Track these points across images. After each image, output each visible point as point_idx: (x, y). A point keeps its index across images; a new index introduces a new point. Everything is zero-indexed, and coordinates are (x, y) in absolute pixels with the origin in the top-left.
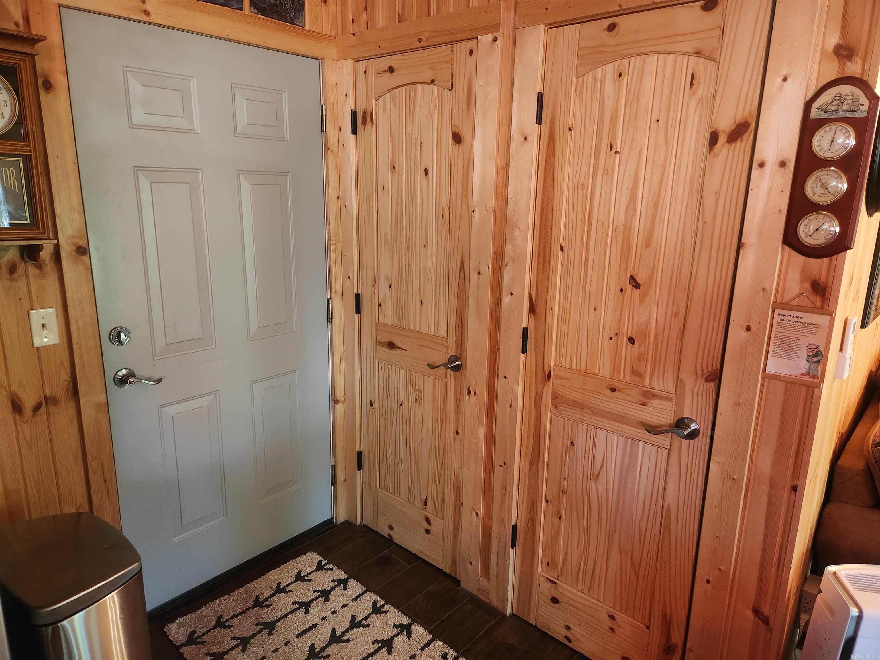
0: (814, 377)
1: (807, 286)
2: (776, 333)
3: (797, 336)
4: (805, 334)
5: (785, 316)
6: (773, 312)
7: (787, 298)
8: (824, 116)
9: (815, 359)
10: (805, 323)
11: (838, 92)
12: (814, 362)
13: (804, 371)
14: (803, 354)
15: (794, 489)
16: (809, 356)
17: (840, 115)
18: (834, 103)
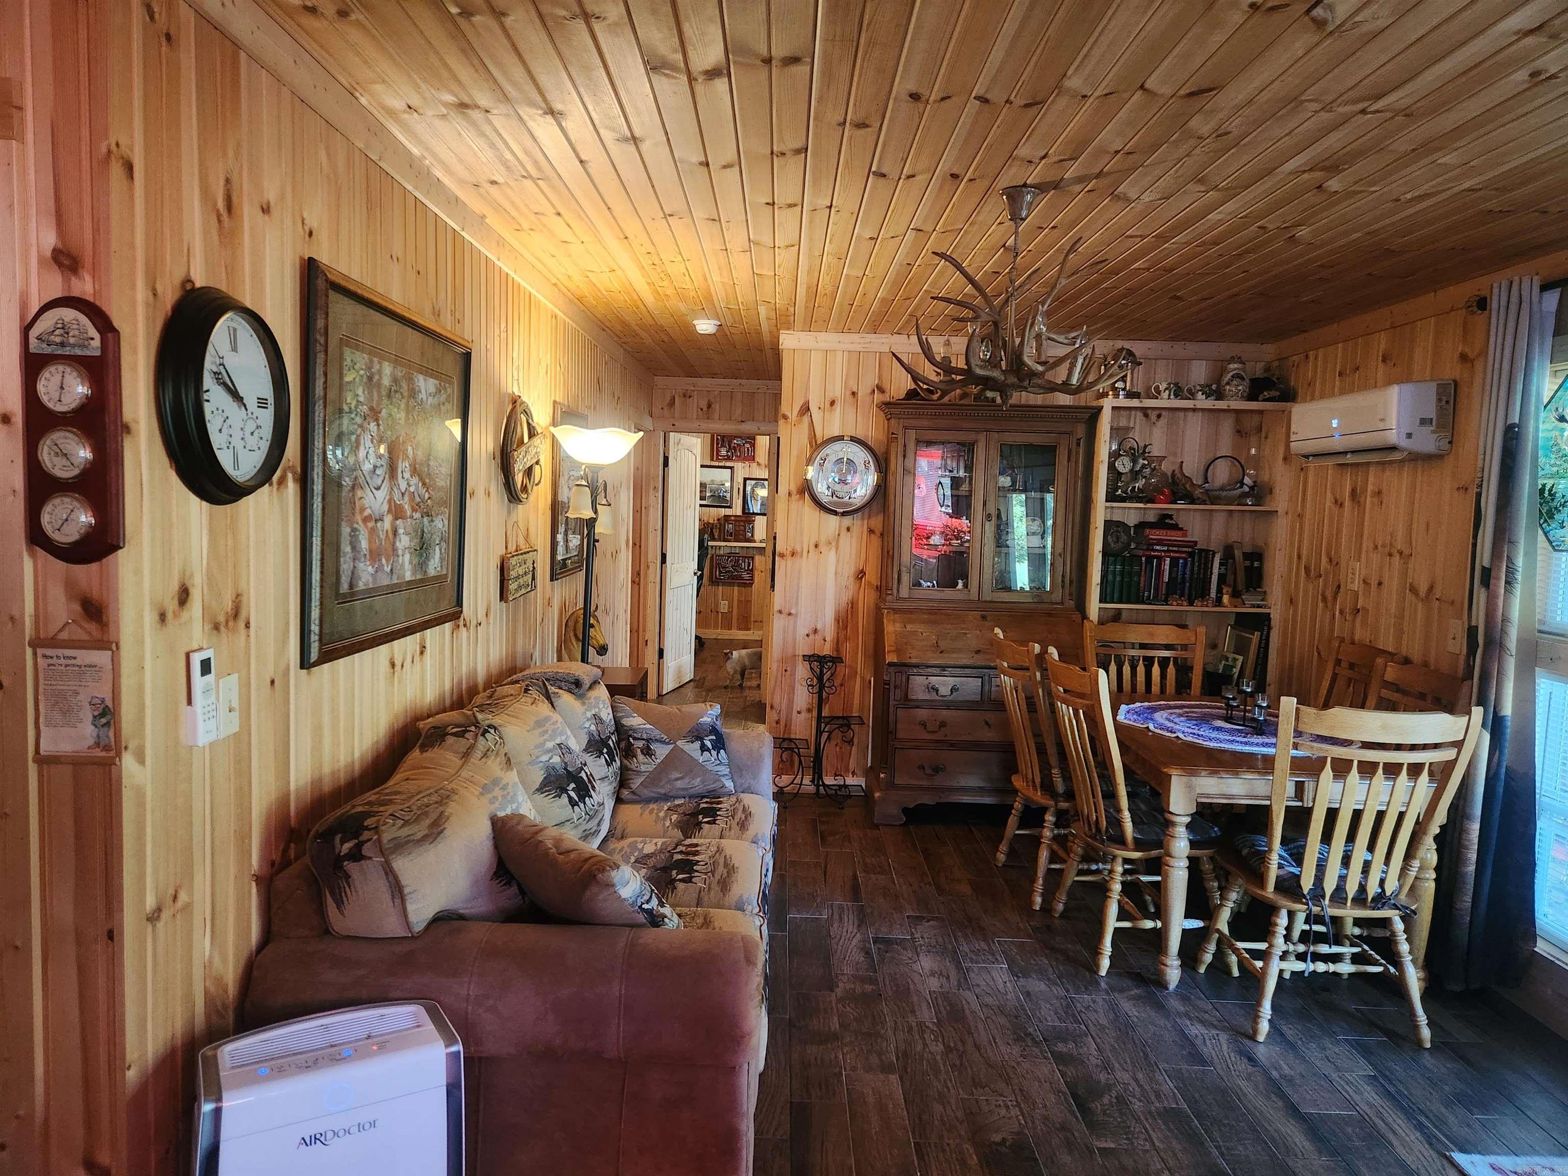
0: (107, 748)
1: (77, 607)
2: (46, 687)
3: (75, 688)
4: (83, 684)
5: (52, 657)
6: (35, 654)
7: (52, 629)
8: (48, 350)
9: (104, 720)
10: (80, 666)
11: (57, 318)
12: (103, 726)
13: (91, 742)
14: (87, 715)
15: (110, 935)
16: (95, 717)
17: (67, 351)
18: (57, 332)
